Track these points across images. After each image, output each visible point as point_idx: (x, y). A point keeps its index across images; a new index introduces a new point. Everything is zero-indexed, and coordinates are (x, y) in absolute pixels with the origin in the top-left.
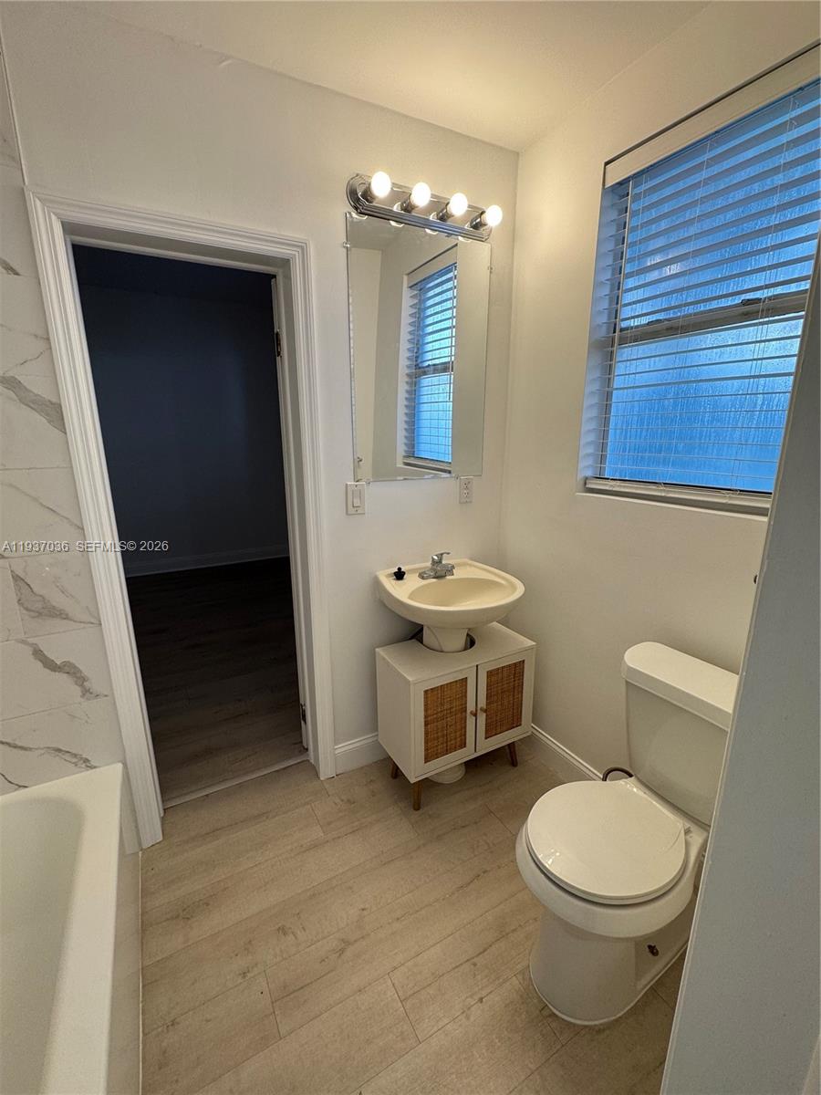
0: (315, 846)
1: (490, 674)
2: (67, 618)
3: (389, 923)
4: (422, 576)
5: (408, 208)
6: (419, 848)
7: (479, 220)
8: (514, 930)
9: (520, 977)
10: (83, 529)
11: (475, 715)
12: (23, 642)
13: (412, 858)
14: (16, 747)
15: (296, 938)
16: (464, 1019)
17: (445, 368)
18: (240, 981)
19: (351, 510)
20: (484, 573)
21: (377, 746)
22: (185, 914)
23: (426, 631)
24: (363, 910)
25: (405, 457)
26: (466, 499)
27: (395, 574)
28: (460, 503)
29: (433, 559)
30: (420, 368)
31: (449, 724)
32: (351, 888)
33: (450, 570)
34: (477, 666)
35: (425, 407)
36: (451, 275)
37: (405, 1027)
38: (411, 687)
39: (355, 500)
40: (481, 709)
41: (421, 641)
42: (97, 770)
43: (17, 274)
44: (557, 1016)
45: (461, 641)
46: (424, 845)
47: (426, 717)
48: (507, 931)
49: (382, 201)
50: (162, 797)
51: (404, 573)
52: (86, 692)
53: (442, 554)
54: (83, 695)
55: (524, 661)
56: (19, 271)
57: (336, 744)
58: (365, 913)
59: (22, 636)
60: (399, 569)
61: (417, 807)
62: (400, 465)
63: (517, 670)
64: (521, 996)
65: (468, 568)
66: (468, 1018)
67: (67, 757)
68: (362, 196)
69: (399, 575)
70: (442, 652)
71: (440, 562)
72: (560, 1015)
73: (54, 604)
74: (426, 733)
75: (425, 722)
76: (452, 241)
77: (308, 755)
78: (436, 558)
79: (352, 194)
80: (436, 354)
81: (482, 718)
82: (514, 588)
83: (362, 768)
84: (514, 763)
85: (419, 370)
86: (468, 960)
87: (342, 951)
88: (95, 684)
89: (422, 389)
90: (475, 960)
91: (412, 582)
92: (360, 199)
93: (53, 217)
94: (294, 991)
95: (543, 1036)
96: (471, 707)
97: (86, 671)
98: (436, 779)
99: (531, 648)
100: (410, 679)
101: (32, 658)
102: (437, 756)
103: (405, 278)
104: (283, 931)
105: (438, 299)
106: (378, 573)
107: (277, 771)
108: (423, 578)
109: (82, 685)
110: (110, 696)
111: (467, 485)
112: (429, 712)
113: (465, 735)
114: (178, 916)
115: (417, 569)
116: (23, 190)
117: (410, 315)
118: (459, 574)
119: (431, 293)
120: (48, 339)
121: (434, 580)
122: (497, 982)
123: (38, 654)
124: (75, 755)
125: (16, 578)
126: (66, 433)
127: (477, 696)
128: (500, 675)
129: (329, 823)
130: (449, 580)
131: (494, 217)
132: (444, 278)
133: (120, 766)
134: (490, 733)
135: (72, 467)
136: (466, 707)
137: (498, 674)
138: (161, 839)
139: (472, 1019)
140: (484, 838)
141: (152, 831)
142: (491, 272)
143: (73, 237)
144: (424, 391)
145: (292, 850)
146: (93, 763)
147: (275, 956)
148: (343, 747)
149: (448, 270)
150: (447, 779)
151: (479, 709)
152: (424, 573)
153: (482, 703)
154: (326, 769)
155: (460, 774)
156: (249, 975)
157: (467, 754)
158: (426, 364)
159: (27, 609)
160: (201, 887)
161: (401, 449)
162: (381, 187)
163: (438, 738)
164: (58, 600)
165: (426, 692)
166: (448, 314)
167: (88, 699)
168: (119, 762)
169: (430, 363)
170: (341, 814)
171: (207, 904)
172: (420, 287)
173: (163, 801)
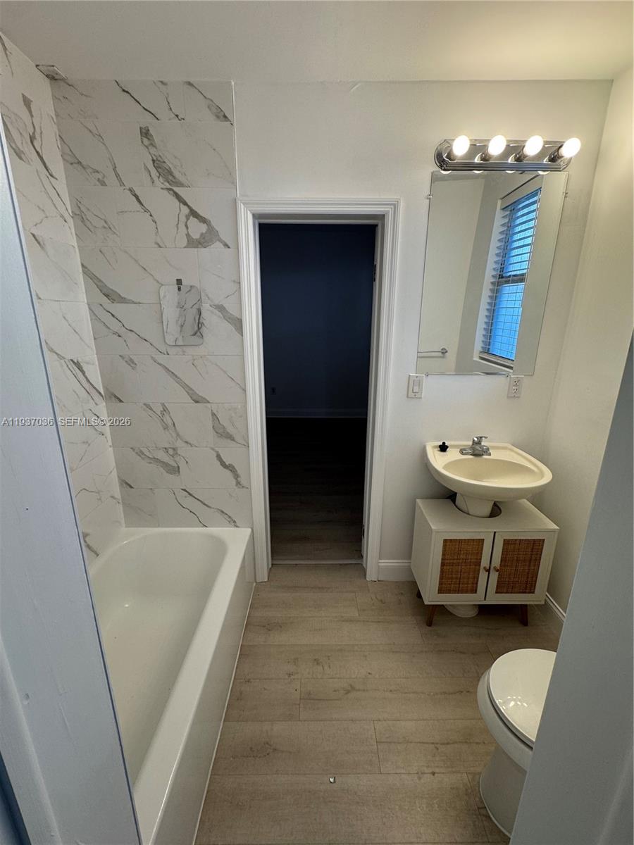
0: (351, 621)
1: (507, 542)
2: (233, 440)
3: (384, 690)
4: (462, 452)
5: (485, 158)
6: (422, 652)
7: (556, 154)
8: (477, 743)
9: (470, 777)
10: (245, 391)
11: (488, 571)
12: (213, 449)
13: (414, 656)
14: (205, 504)
15: (323, 669)
16: (416, 778)
17: (520, 279)
18: (287, 677)
19: (411, 394)
20: (520, 458)
21: (409, 570)
22: (269, 626)
23: (458, 497)
24: (369, 673)
25: (481, 352)
26: (514, 393)
27: (440, 446)
28: (508, 397)
29: (474, 440)
30: (502, 277)
31: (463, 570)
32: (366, 656)
33: (486, 451)
34: (495, 533)
35: (503, 311)
36: (536, 198)
37: (374, 758)
38: (434, 534)
39: (415, 388)
40: (495, 568)
41: (454, 501)
42: (239, 529)
43: (229, 247)
44: (491, 820)
45: (487, 509)
46: (426, 652)
47: (443, 559)
48: (471, 741)
49: (463, 158)
50: (272, 556)
51: (447, 447)
52: (238, 483)
53: (481, 437)
54: (237, 485)
55: (544, 540)
56: (230, 245)
57: (380, 559)
58: (370, 676)
59: (212, 446)
60: (444, 443)
61: (430, 624)
62: (476, 359)
63: (535, 547)
64: (466, 790)
65: (508, 452)
66: (420, 778)
67: (226, 516)
68: (447, 157)
69: (443, 448)
70: (468, 514)
71: (479, 443)
72: (493, 819)
73: (229, 431)
74: (442, 572)
75: (442, 563)
76: (527, 176)
77: (362, 561)
78: (476, 439)
79: (439, 157)
80: (516, 267)
81: (494, 577)
82: (542, 474)
83: (397, 582)
84: (525, 622)
85: (503, 278)
86: (433, 743)
87: (348, 692)
88: (243, 480)
89: (504, 295)
90: (438, 746)
91: (453, 455)
92: (444, 160)
93: (249, 212)
94: (313, 699)
95: (474, 825)
96: (485, 562)
97: (239, 472)
98: (450, 610)
99: (553, 531)
100: (433, 527)
101: (216, 459)
102: (449, 592)
103: (499, 202)
104: (317, 662)
105: (524, 219)
106: (427, 444)
107: (341, 565)
108: (462, 454)
109: (236, 479)
110: (249, 488)
111: (517, 383)
112: (447, 557)
113: (477, 584)
114: (264, 626)
115: (461, 446)
116: (235, 200)
117: (500, 233)
118: (495, 455)
119: (520, 214)
120: (240, 283)
121: (471, 457)
122: (450, 769)
123: (219, 457)
124: (230, 517)
125: (213, 414)
126: (242, 335)
127: (492, 556)
128: (517, 546)
129: (364, 610)
130: (486, 459)
131: (571, 149)
132: (531, 200)
133: (250, 530)
134: (499, 590)
135: (243, 356)
136: (480, 562)
137: (515, 544)
138: (266, 580)
139: (422, 781)
140: (477, 667)
141: (263, 575)
142: (565, 197)
143: (260, 220)
144: (505, 297)
145: (336, 617)
146: (238, 524)
147: (309, 673)
148: (385, 563)
149: (535, 194)
150: (461, 613)
151: (492, 568)
152: (465, 450)
153: (497, 562)
154: (371, 575)
155: (472, 613)
156: (292, 677)
157: (477, 598)
158: (509, 274)
159: (217, 432)
160: (280, 615)
161: (478, 345)
162: (460, 148)
163: (452, 578)
164: (230, 430)
165: (445, 541)
166: (530, 232)
167: (239, 487)
168: (248, 527)
169: (510, 273)
170: (373, 607)
171: (281, 627)
172: (512, 209)
173: (272, 559)
